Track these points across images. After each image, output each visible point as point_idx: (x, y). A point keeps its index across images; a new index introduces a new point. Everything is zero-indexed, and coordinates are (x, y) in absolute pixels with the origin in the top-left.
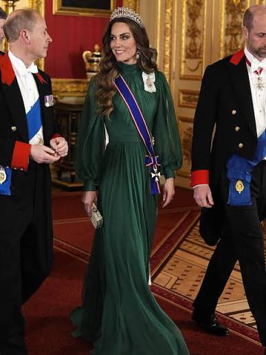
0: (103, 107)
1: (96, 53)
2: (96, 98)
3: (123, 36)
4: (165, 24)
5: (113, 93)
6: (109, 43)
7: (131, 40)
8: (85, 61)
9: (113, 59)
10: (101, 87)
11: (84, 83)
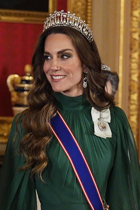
0: (33, 160)
1: (27, 78)
2: (22, 146)
3: (63, 55)
4: (132, 33)
5: (48, 140)
6: (42, 64)
7: (74, 61)
8: (11, 88)
9: (48, 88)
10: (29, 130)
11: (8, 123)
